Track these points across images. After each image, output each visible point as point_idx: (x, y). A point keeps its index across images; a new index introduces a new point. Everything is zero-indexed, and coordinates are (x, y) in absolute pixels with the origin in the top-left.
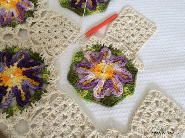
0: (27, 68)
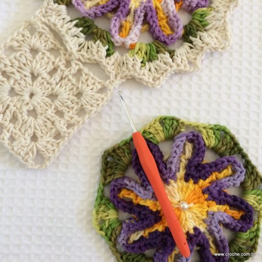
0: (154, 230)
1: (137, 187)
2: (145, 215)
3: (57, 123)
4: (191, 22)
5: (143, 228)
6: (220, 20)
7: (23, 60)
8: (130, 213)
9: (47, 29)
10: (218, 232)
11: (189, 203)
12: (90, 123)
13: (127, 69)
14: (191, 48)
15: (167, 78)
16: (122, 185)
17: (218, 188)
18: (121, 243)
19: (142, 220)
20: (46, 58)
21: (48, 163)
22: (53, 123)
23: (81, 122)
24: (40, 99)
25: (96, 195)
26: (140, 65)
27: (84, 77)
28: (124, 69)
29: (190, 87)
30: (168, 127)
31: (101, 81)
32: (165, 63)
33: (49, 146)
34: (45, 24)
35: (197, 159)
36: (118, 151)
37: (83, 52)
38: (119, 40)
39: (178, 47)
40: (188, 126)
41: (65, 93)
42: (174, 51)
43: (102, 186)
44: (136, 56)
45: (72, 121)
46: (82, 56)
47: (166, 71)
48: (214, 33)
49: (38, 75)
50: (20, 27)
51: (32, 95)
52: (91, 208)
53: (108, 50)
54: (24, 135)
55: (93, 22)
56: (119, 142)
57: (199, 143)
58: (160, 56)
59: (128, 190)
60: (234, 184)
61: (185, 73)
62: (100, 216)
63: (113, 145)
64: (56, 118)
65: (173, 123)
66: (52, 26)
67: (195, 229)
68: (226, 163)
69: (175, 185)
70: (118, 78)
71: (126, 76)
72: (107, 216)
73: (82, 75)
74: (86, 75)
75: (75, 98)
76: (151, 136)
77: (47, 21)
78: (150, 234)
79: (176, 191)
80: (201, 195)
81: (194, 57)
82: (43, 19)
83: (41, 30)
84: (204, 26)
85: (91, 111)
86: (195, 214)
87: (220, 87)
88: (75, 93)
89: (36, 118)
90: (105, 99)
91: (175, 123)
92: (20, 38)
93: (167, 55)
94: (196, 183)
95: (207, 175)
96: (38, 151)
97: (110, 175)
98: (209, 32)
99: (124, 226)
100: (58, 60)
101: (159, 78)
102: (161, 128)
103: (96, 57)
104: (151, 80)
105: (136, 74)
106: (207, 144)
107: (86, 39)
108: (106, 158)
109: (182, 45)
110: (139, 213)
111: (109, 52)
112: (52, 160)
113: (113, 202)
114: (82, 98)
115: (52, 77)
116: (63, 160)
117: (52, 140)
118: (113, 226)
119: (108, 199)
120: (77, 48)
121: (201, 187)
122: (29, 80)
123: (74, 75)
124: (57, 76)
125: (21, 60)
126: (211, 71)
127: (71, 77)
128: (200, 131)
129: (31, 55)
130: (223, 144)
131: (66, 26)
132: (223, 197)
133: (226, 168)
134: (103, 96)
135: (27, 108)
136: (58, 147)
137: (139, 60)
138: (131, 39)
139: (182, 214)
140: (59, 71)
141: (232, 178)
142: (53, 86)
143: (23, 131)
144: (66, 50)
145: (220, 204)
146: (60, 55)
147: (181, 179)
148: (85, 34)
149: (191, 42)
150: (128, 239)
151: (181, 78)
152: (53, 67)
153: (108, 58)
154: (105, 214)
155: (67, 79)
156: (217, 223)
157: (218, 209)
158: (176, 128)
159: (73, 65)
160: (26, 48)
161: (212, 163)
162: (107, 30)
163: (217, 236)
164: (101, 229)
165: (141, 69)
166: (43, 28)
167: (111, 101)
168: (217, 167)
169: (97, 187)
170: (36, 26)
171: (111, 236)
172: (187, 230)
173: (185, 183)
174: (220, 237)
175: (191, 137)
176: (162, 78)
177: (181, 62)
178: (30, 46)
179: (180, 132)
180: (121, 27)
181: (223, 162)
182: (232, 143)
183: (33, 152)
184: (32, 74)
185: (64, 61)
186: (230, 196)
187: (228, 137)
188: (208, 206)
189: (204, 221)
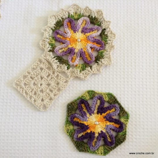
1: (80, 117)
2: (83, 127)
3: (50, 94)
4: (98, 55)
5: (83, 132)
6: (108, 55)
7: (38, 72)
8: (78, 126)
9: (46, 61)
10: (110, 132)
11: (99, 122)
12: (62, 94)
13: (75, 74)
14: (98, 65)
15: (89, 76)
16: (74, 116)
17: (109, 116)
18: (75, 138)
19: (82, 129)
20: (46, 72)
21: (47, 109)
22: (49, 94)
23: (59, 94)
24: (44, 86)
25: (65, 120)
26: (79, 72)
27: (59, 77)
28: (74, 74)
29: (98, 79)
30: (90, 94)
31: (65, 78)
32: (89, 71)
33: (48, 103)
34: (45, 59)
35: (101, 106)
36: (73, 104)
37: (59, 69)
38: (71, 64)
39: (93, 65)
40: (98, 94)
41: (53, 84)
42: (92, 66)
43: (67, 117)
44: (78, 69)
45: (56, 94)
46: (59, 70)
47: (89, 74)
48: (106, 59)
49: (43, 77)
50: (36, 61)
51: (41, 85)
52: (64, 125)
53: (68, 67)
54: (39, 99)
55: (62, 57)
56: (73, 100)
57: (102, 100)
58: (86, 68)
59: (77, 118)
60: (115, 115)
61: (96, 74)
62: (67, 128)
63: (71, 101)
64: (50, 93)
65: (92, 93)
66: (48, 60)
67: (101, 131)
68: (112, 107)
69: (94, 116)
70: (72, 77)
71: (74, 76)
72: (70, 128)
73: (58, 76)
74: (60, 76)
75: (56, 85)
76: (85, 98)
77: (46, 58)
78: (85, 134)
79: (94, 118)
80: (103, 119)
81: (99, 68)
82: (44, 58)
83: (44, 62)
84: (102, 57)
85: (62, 90)
86: (101, 126)
87: (109, 79)
88: (56, 83)
89: (43, 93)
90: (67, 85)
91: (93, 93)
92: (36, 65)
93: (89, 68)
94: (101, 114)
95: (105, 111)
96: (44, 105)
97: (70, 113)
98: (104, 59)
99: (76, 131)
100: (50, 71)
101: (86, 77)
102: (88, 95)
103: (64, 70)
104: (84, 77)
105: (78, 76)
106: (105, 100)
107: (60, 64)
108: (69, 107)
109: (95, 64)
110: (81, 126)
111: (68, 68)
112: (49, 108)
113: (72, 123)
114: (59, 85)
115: (48, 78)
116: (53, 108)
117: (49, 101)
118: (72, 131)
119: (70, 122)
120: (57, 67)
121: (103, 116)
122: (40, 79)
123: (56, 77)
124: (50, 77)
125: (37, 72)
126: (106, 73)
127: (55, 77)
128: (102, 96)
129: (40, 70)
130: (111, 100)
131: (52, 60)
132: (111, 119)
133: (113, 109)
134: (66, 84)
135: (40, 89)
136: (51, 103)
137: (79, 70)
138: (76, 63)
139: (96, 126)
140: (50, 76)
141: (114, 112)
142: (49, 81)
143: (38, 98)
144: (53, 68)
145: (110, 122)
146: (50, 69)
147: (96, 113)
148: (59, 62)
149: (98, 63)
150: (78, 136)
151: (95, 76)
152: (48, 74)
153: (68, 70)
154: (69, 127)
155: (53, 78)
156: (109, 129)
157: (110, 124)
158: (94, 95)
159: (56, 73)
160: (39, 68)
161: (107, 107)
162: (67, 60)
163: (110, 134)
164: (68, 133)
165: (80, 74)
166: (44, 61)
167: (70, 85)
168: (109, 108)
169: (65, 117)
170: (42, 60)
171: (71, 135)
172: (98, 132)
173: (97, 115)
174: (111, 134)
175: (99, 98)
176: (87, 77)
177: (95, 70)
178: (40, 67)
179: (95, 96)
180: (72, 58)
181: (111, 107)
182: (114, 99)
183: (42, 105)
184: (41, 77)
185: (52, 72)
186: (114, 119)
187: (113, 97)
188: (106, 123)
189: (105, 128)
